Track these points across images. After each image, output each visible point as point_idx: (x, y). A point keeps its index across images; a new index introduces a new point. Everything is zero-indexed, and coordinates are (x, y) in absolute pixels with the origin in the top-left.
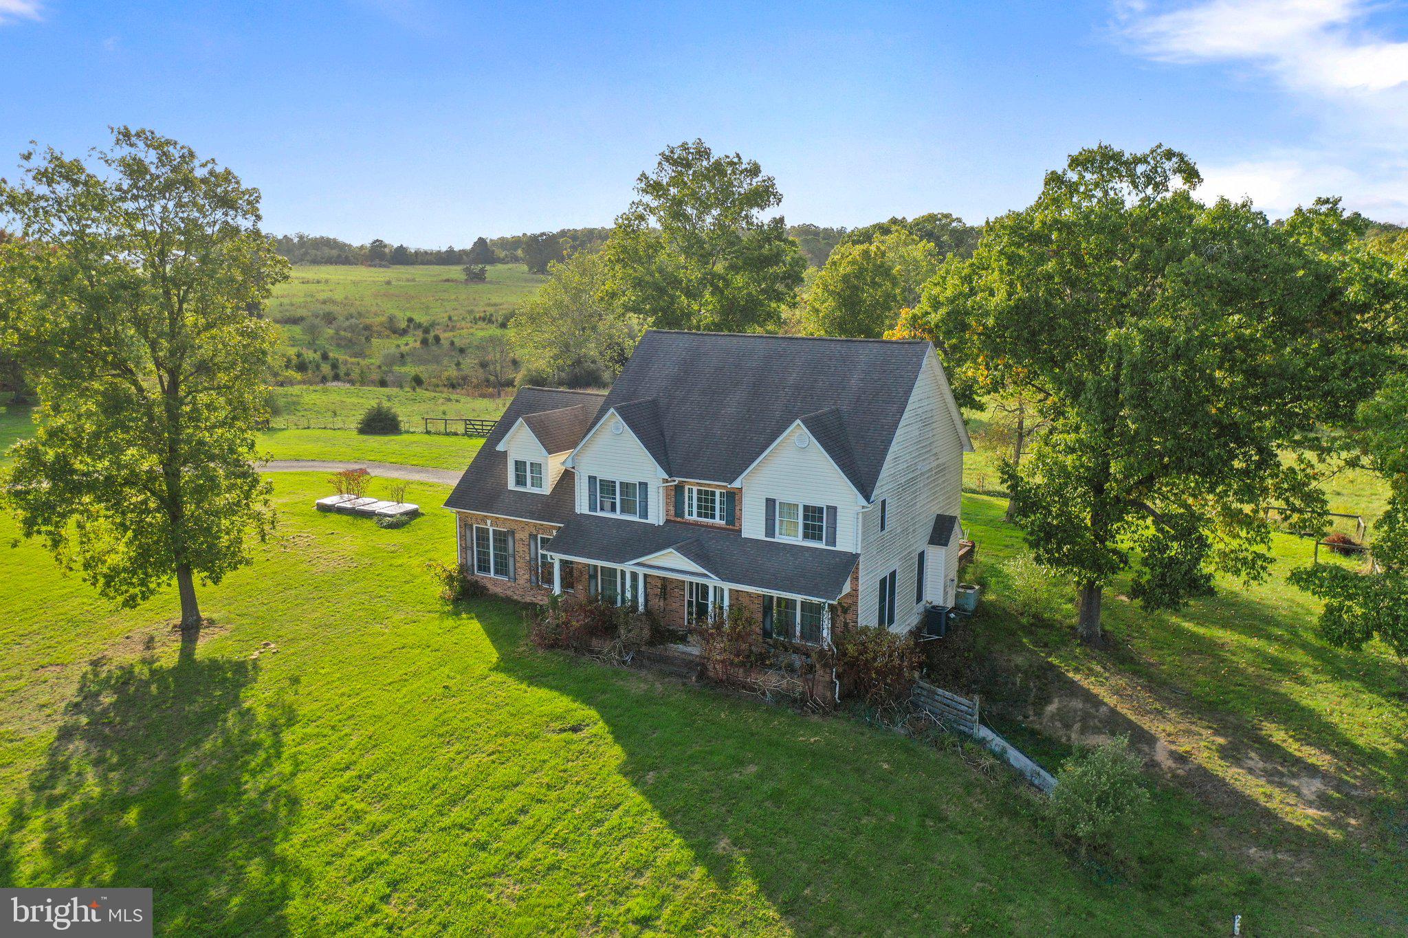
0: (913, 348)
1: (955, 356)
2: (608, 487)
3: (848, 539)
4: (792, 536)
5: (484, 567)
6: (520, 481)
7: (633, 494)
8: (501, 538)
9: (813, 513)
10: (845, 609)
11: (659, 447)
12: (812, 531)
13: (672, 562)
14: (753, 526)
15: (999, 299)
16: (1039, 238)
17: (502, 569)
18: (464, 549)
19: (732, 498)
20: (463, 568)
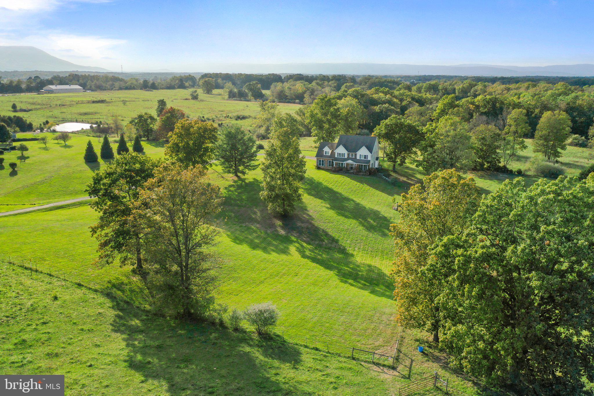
0: (375, 138)
1: (379, 138)
2: (340, 154)
3: (369, 158)
4: (363, 159)
5: (320, 164)
6: (326, 154)
7: (343, 155)
8: (323, 161)
9: (365, 156)
10: (369, 166)
11: (347, 149)
12: (365, 158)
13: (350, 162)
14: (358, 158)
15: (384, 132)
16: (389, 125)
17: (323, 164)
18: (317, 163)
19: (356, 155)
20: (317, 165)
